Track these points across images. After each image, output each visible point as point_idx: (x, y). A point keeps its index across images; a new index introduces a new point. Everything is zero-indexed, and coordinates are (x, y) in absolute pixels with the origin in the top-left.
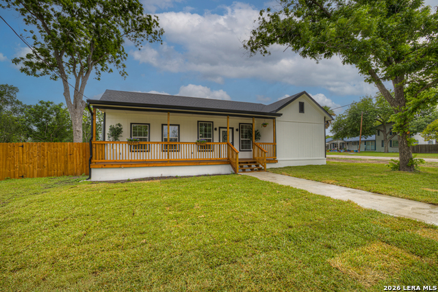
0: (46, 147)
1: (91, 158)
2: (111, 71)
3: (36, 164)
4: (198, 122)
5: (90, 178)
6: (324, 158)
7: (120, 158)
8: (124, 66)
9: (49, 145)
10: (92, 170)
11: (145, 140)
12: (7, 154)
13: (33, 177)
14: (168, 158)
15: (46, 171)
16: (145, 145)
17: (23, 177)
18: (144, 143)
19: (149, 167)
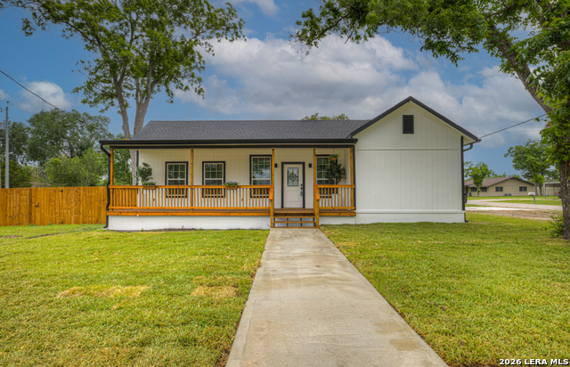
0: (82, 191)
1: (108, 204)
2: (187, 88)
3: (73, 210)
4: (251, 156)
5: (107, 226)
6: (460, 210)
7: (153, 206)
8: (200, 80)
9: (84, 190)
10: (110, 218)
11: (182, 183)
12: (50, 199)
13: (71, 223)
14: (192, 205)
15: (81, 218)
16: (183, 189)
17: (62, 223)
18: (181, 187)
19: (167, 216)
